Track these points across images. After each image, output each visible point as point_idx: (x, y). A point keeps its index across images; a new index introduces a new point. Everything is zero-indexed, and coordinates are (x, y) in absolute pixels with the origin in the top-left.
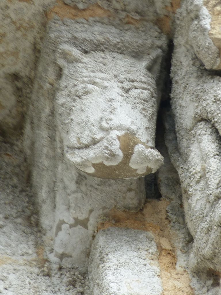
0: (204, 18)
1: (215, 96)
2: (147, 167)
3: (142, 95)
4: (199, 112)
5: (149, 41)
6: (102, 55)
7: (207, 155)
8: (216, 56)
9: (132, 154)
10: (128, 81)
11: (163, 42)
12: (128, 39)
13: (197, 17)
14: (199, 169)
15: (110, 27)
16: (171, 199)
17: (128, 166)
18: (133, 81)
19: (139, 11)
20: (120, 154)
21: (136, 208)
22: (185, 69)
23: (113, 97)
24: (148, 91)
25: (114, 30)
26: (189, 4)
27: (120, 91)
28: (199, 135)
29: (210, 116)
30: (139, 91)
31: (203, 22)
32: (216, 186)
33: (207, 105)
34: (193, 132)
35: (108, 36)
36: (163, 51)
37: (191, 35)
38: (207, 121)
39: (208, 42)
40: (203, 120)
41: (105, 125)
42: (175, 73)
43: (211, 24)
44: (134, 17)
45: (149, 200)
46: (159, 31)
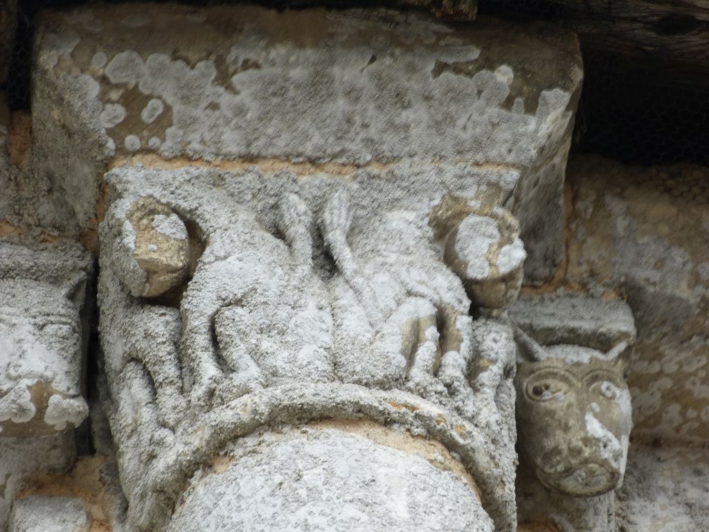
0: (127, 235)
1: (145, 330)
2: (67, 422)
3: (60, 332)
4: (128, 350)
5: (70, 262)
6: (12, 283)
7: (138, 403)
8: (144, 280)
9: (47, 407)
10: (43, 316)
11: (87, 262)
12: (44, 261)
13: (120, 233)
14: (130, 421)
15: (21, 247)
16: (106, 456)
17: (43, 421)
18: (48, 315)
19: (57, 225)
20: (32, 408)
21: (63, 469)
22: (112, 297)
23: (22, 337)
24: (68, 326)
25: (25, 251)
26: (110, 218)
27: (31, 328)
28: (129, 379)
29: (140, 355)
30: (56, 326)
31: (126, 241)
32: (148, 443)
33: (137, 341)
34: (121, 375)
35: (20, 259)
36: (88, 274)
37: (115, 255)
38: (137, 360)
39: (133, 264)
40: (133, 359)
41: (12, 372)
42: (102, 301)
43: (135, 243)
44: (52, 233)
45: (80, 457)
46: (83, 248)
